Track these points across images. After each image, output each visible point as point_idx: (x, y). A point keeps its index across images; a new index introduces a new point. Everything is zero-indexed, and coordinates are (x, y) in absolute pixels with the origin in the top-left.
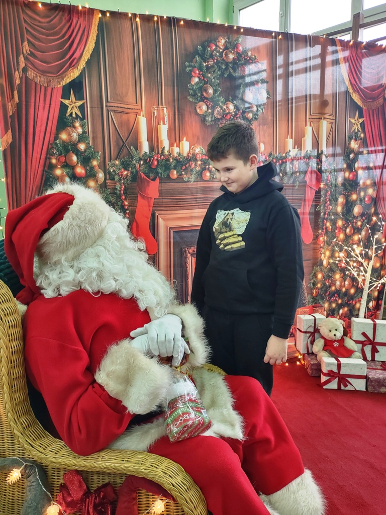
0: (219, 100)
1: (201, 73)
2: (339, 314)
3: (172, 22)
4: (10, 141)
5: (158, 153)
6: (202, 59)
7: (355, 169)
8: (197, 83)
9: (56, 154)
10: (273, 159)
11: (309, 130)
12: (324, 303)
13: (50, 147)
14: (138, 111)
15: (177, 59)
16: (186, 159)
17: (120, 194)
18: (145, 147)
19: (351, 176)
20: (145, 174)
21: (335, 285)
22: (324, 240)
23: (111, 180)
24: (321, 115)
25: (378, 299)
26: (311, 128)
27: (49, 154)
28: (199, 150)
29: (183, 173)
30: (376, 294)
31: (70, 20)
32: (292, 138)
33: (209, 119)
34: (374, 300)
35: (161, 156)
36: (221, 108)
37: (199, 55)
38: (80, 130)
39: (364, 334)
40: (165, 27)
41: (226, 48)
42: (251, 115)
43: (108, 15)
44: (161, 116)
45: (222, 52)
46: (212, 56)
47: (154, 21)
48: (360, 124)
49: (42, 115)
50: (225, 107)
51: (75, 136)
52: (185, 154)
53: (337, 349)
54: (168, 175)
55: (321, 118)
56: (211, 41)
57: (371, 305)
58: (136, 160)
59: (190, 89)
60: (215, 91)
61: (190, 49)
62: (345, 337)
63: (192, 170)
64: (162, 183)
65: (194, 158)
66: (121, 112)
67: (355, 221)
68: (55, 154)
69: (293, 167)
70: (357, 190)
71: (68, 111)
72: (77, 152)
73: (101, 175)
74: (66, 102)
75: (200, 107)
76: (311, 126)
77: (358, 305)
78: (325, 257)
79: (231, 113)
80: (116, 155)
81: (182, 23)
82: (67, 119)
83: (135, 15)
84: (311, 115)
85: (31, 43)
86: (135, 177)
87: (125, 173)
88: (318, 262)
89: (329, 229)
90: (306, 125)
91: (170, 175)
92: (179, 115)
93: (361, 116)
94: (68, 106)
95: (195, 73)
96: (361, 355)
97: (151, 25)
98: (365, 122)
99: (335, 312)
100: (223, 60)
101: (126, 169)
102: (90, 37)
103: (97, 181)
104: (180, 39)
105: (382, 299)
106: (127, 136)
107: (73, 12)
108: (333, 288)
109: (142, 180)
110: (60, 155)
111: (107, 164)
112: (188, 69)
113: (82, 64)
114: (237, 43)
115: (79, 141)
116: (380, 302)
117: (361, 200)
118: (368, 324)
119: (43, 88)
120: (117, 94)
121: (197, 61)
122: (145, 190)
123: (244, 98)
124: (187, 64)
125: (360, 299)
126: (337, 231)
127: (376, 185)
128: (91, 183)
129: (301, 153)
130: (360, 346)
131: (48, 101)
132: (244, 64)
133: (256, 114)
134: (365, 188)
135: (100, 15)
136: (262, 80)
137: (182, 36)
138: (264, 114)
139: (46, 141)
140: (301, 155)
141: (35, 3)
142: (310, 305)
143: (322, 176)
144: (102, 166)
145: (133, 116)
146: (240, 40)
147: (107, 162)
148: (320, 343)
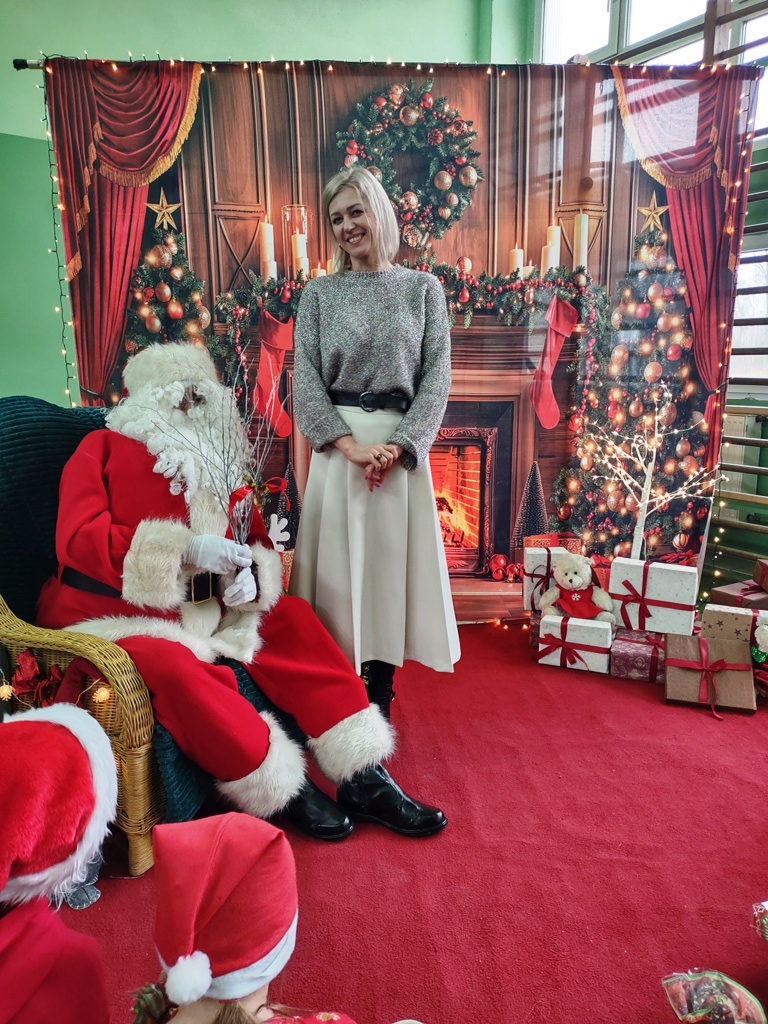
0: (391, 190)
1: (362, 147)
2: (612, 552)
3: (314, 68)
4: (79, 268)
5: (292, 279)
6: (364, 124)
7: (647, 298)
9: (141, 285)
10: (487, 284)
11: (555, 233)
12: (581, 532)
13: (133, 274)
14: (261, 215)
15: (323, 129)
17: (235, 343)
18: (272, 271)
19: (640, 310)
20: (271, 312)
21: (606, 502)
22: (583, 424)
23: (220, 322)
25: (694, 531)
26: (559, 228)
27: (132, 286)
30: (688, 522)
31: (158, 83)
34: (685, 532)
35: (296, 284)
37: (359, 119)
38: (174, 249)
39: (627, 584)
40: (305, 78)
41: (405, 103)
42: (447, 212)
43: (214, 69)
44: (297, 221)
45: (399, 110)
46: (380, 119)
47: (285, 70)
48: (661, 217)
49: (121, 229)
50: (402, 201)
51: (167, 257)
53: (576, 603)
55: (579, 210)
56: (378, 94)
57: (677, 540)
58: (256, 291)
60: (386, 175)
61: (345, 110)
62: (595, 588)
66: (234, 218)
67: (646, 391)
68: (139, 285)
69: (523, 298)
70: (651, 336)
71: (158, 220)
72: (171, 282)
73: (205, 316)
74: (154, 207)
76: (558, 224)
77: (653, 541)
78: (584, 453)
79: (413, 210)
80: (228, 284)
81: (331, 68)
82: (156, 232)
83: (254, 66)
84: (559, 205)
85: (106, 124)
86: (256, 317)
87: (242, 311)
88: (569, 461)
89: (594, 404)
90: (550, 224)
93: (662, 202)
94: (157, 214)
95: (352, 148)
97: (281, 77)
98: (671, 213)
99: (606, 549)
100: (400, 122)
101: (243, 305)
102: (188, 107)
104: (328, 96)
105: (703, 534)
106: (242, 253)
107: (163, 71)
108: (602, 508)
109: (267, 322)
110: (146, 286)
111: (215, 299)
112: (340, 143)
113: (177, 149)
114: (425, 93)
115: (173, 265)
116: (698, 536)
117: (660, 355)
118: (638, 568)
119: (122, 189)
120: (228, 191)
121: (355, 128)
122: (271, 337)
123: (437, 183)
124: (338, 134)
125: (658, 530)
126: (609, 408)
127: (690, 327)
128: (192, 328)
129: (539, 272)
130: (619, 603)
131: (128, 209)
132: (437, 126)
133: (457, 209)
134: (669, 333)
135: (203, 71)
136: (470, 150)
137: (331, 92)
138: (473, 208)
139: (128, 266)
140: (538, 276)
141: (108, 64)
142: (553, 532)
143: (579, 313)
144: (208, 301)
145: (253, 223)
146: (431, 86)
147: (215, 296)
148: (553, 594)
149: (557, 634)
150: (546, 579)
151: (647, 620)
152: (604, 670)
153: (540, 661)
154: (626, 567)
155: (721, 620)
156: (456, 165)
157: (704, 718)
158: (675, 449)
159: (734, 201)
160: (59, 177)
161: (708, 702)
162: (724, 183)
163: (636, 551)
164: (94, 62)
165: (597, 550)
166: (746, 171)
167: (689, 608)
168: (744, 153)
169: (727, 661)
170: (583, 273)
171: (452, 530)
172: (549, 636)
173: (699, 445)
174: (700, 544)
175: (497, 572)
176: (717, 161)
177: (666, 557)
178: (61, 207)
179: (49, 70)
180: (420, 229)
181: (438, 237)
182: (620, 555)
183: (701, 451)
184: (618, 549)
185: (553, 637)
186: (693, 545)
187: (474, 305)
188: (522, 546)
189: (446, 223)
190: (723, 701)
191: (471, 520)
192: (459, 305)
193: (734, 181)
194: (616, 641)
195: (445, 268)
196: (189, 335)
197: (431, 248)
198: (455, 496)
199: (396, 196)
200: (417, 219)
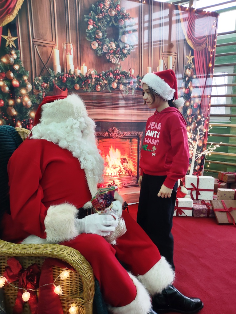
0: (106, 41)
1: (94, 22)
6: (95, 13)
7: (188, 87)
8: (92, 29)
10: (139, 79)
11: (161, 62)
14: (54, 45)
15: (79, 13)
16: (85, 77)
18: (58, 69)
19: (186, 91)
20: (58, 86)
23: (36, 89)
24: (169, 53)
25: (201, 165)
28: (93, 72)
29: (83, 86)
30: (200, 161)
32: (151, 67)
33: (100, 52)
34: (199, 165)
35: (69, 75)
36: (107, 46)
37: (93, 11)
38: (15, 56)
39: (192, 184)
41: (110, 7)
42: (125, 51)
44: (69, 49)
45: (108, 10)
46: (101, 12)
48: (192, 59)
50: (109, 45)
51: (12, 60)
52: (84, 74)
54: (74, 87)
55: (169, 55)
56: (100, 2)
57: (197, 168)
58: (52, 77)
59: (87, 33)
60: (103, 35)
61: (87, 6)
62: (181, 186)
63: (89, 85)
64: (69, 92)
65: (89, 77)
66: (42, 46)
70: (189, 100)
71: (7, 43)
72: (13, 71)
73: (29, 86)
74: (5, 37)
75: (93, 45)
76: (163, 59)
79: (114, 49)
80: (39, 73)
82: (6, 49)
84: (163, 52)
86: (52, 88)
87: (46, 85)
90: (160, 59)
91: (75, 88)
92: (80, 49)
93: (192, 55)
94: (6, 40)
95: (90, 22)
96: (190, 196)
98: (195, 58)
100: (109, 15)
101: (46, 83)
103: (27, 90)
105: (203, 165)
106: (46, 60)
109: (57, 90)
110: (2, 72)
111: (34, 79)
112: (86, 20)
113: (15, 12)
114: (117, 5)
115: (15, 63)
116: (202, 166)
117: (191, 106)
118: (194, 178)
120: (39, 34)
121: (91, 14)
123: (122, 40)
124: (85, 16)
127: (200, 97)
128: (23, 91)
130: (190, 191)
132: (122, 18)
133: (129, 50)
134: (194, 99)
136: (133, 29)
138: (134, 50)
144: (30, 80)
145: (50, 48)
146: (119, 2)
147: (34, 78)
151: (199, 196)
152: (192, 216)
154: (190, 178)
159: (212, 56)
162: (209, 50)
166: (215, 46)
167: (212, 190)
168: (215, 41)
171: (128, 169)
176: (207, 42)
180: (116, 57)
181: (122, 60)
183: (203, 138)
186: (201, 169)
187: (135, 86)
189: (125, 55)
191: (134, 165)
192: (130, 86)
193: (212, 49)
194: (195, 205)
195: (125, 72)
196: (22, 94)
197: (120, 64)
198: (129, 157)
199: (107, 43)
200: (115, 53)
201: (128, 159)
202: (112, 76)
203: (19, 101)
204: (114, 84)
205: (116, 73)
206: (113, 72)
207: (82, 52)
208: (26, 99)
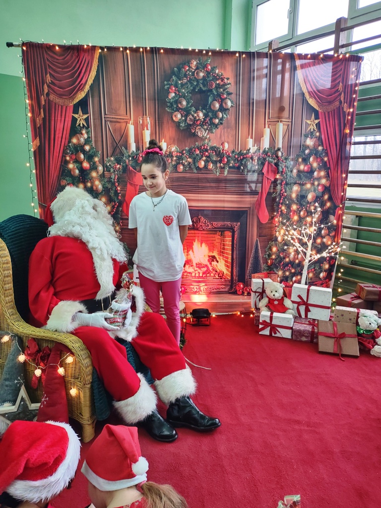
0: (190, 110)
1: (177, 89)
2: (292, 280)
3: (154, 51)
4: (38, 144)
6: (178, 78)
7: (309, 163)
8: (174, 97)
9: (69, 153)
10: (235, 155)
11: (267, 131)
12: (278, 271)
13: (65, 148)
14: (128, 121)
15: (158, 79)
17: (114, 182)
18: (133, 148)
19: (306, 168)
20: (133, 167)
21: (289, 257)
22: (279, 221)
23: (107, 171)
24: (279, 118)
25: (329, 271)
26: (269, 129)
27: (65, 154)
28: (175, 148)
30: (327, 266)
31: (78, 56)
32: (252, 138)
33: (183, 125)
34: (325, 271)
36: (193, 116)
37: (175, 76)
38: (86, 136)
39: (299, 297)
40: (149, 55)
41: (197, 68)
42: (217, 121)
43: (106, 50)
44: (145, 124)
45: (194, 72)
46: (185, 75)
47: (140, 51)
48: (316, 124)
49: (60, 126)
50: (195, 115)
51: (82, 140)
53: (277, 306)
55: (278, 121)
56: (185, 64)
57: (322, 275)
58: (126, 157)
59: (168, 102)
60: (188, 103)
61: (169, 71)
62: (285, 298)
65: (170, 155)
66: (115, 122)
67: (308, 206)
69: (252, 162)
70: (311, 180)
71: (78, 122)
72: (84, 152)
73: (100, 168)
74: (76, 116)
75: (175, 116)
76: (269, 127)
77: (311, 275)
78: (279, 234)
79: (201, 120)
80: (112, 153)
81: (162, 51)
82: (77, 128)
83: (125, 49)
84: (269, 118)
85: (52, 75)
86: (125, 169)
87: (118, 166)
88: (273, 238)
89: (284, 212)
90: (265, 127)
92: (159, 122)
93: (317, 118)
94: (77, 119)
95: (172, 90)
96: (294, 312)
97: (138, 55)
98: (321, 123)
99: (289, 279)
100: (195, 78)
101: (119, 163)
102: (93, 68)
104: (160, 64)
105: (333, 271)
106: (119, 138)
107: (81, 50)
108: (287, 260)
109: (131, 172)
110: (72, 154)
112: (166, 87)
113: (87, 88)
114: (207, 64)
115: (85, 144)
116: (331, 273)
117: (315, 189)
118: (304, 289)
119: (60, 107)
120: (112, 108)
121: (173, 80)
122: (133, 179)
123: (212, 107)
124: (166, 83)
125: (313, 270)
126: (291, 214)
127: (329, 176)
128: (94, 174)
129: (259, 150)
130: (296, 305)
131: (63, 116)
132: (213, 80)
133: (221, 119)
134: (319, 179)
135: (100, 51)
136: (227, 92)
137: (162, 62)
138: (229, 119)
139: (63, 144)
140: (259, 152)
141: (54, 46)
142: (265, 272)
143: (278, 169)
144: (102, 162)
145: (124, 125)
146: (209, 61)
147: (105, 159)
148: (265, 301)
149: (268, 320)
150: (262, 294)
151: (309, 313)
152: (290, 337)
153: (260, 333)
154: (299, 288)
155: (343, 313)
156: (221, 98)
157: (336, 360)
158: (321, 233)
159: (350, 118)
160: (29, 100)
161: (338, 352)
162: (345, 109)
163: (303, 281)
164: (47, 44)
165: (284, 280)
166: (355, 104)
167: (328, 308)
168: (354, 96)
169: (346, 333)
170: (280, 151)
171: (218, 271)
172: (264, 321)
173: (332, 231)
174: (332, 276)
175: (239, 291)
176: (342, 99)
177: (317, 283)
178: (30, 115)
179: (24, 48)
180: (204, 129)
181: (212, 132)
182: (295, 282)
183: (333, 234)
184: (294, 279)
185: (266, 322)
186: (329, 277)
187: (229, 165)
188: (251, 279)
189: (216, 126)
190: (345, 352)
191: (227, 266)
192: (222, 165)
193: (350, 109)
194: (295, 323)
195: (215, 147)
196: (92, 177)
197: (209, 137)
198: (220, 255)
199: (192, 113)
200: (203, 124)
201: (219, 258)
202: (198, 152)
203: (89, 185)
204: (200, 163)
205: (204, 148)
206: (199, 148)
207: (162, 126)
208: (97, 183)
